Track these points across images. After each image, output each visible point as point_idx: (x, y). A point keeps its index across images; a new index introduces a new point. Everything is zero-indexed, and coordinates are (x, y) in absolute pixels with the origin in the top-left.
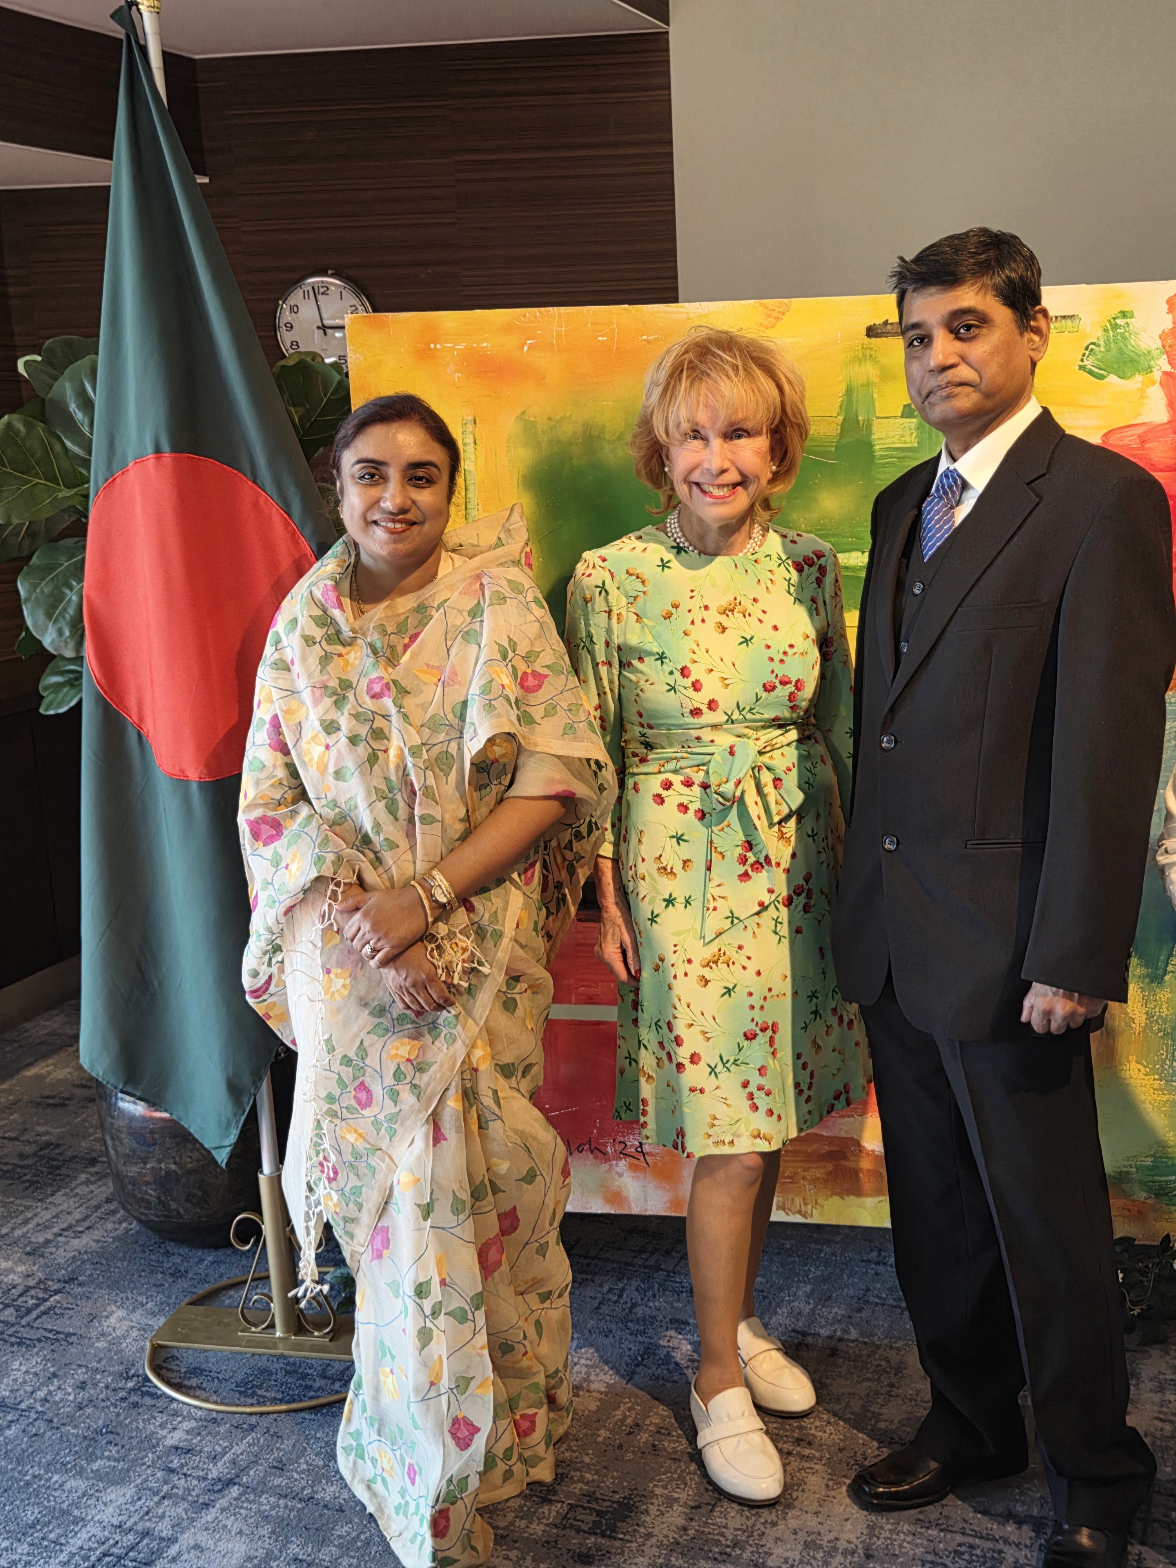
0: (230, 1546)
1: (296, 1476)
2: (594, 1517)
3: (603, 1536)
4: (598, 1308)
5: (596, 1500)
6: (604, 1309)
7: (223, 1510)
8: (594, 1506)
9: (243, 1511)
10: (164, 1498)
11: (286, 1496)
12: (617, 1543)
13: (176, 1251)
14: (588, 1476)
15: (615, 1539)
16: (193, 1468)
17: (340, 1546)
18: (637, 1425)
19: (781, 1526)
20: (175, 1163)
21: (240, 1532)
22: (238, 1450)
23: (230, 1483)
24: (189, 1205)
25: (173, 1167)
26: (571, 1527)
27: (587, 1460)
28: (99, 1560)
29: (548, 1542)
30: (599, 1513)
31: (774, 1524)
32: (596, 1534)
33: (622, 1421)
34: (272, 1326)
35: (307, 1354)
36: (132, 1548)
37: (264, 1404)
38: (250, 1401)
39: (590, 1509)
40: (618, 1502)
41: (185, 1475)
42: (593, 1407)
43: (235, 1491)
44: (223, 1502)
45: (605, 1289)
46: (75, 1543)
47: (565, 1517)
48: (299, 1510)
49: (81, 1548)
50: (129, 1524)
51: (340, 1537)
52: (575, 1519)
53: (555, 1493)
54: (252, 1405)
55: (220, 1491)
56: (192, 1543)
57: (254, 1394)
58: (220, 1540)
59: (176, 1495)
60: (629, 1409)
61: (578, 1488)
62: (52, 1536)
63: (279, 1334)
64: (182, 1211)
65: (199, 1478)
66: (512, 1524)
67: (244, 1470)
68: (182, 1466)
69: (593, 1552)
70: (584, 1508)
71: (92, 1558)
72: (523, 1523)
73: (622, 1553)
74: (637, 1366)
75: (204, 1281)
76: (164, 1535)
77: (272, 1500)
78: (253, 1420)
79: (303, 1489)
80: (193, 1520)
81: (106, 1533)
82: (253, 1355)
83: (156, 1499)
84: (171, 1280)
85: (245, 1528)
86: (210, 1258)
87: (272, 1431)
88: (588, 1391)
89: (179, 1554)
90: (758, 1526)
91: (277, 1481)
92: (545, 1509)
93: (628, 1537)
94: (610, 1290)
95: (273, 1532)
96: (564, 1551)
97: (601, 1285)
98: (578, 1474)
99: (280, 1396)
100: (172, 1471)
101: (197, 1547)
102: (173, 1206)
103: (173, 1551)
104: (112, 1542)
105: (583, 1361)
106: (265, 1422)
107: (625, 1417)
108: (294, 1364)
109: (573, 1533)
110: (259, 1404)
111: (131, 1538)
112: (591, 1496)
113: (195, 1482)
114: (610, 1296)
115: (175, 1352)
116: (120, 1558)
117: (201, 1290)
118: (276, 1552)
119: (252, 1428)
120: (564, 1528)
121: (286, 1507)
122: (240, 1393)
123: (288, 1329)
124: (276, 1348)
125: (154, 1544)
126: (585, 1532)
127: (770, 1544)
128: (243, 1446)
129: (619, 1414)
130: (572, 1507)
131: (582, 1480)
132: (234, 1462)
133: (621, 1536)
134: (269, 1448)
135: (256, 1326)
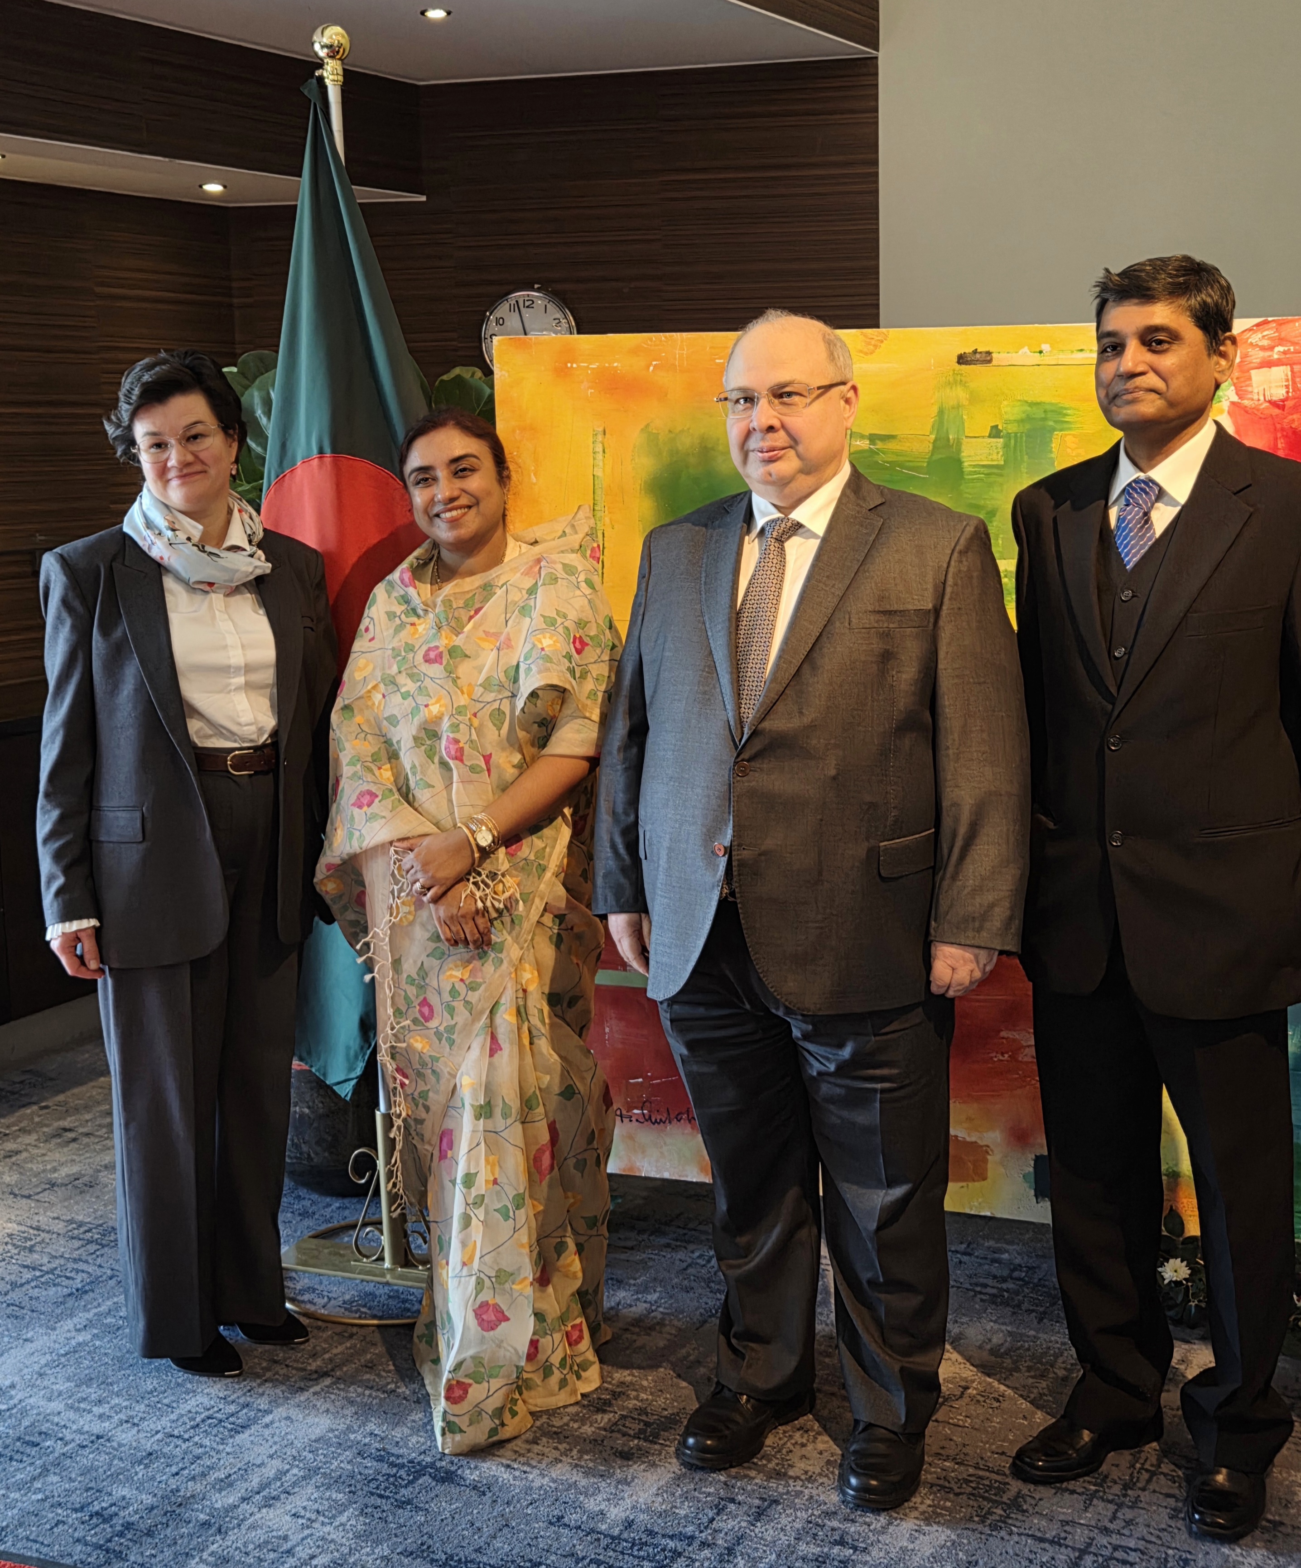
0: (317, 1420)
1: (384, 1374)
2: (641, 1426)
3: (646, 1440)
4: (685, 1269)
5: (647, 1414)
6: (691, 1271)
7: (315, 1394)
8: (644, 1418)
9: (333, 1397)
10: (266, 1381)
11: (372, 1388)
12: (657, 1447)
13: (307, 1196)
14: (643, 1396)
15: (656, 1443)
16: (295, 1361)
17: (412, 1428)
18: (699, 1362)
19: (810, 1447)
20: (309, 1107)
21: (327, 1411)
22: (335, 1351)
23: (326, 1374)
24: (319, 1149)
25: (306, 1111)
26: (619, 1431)
27: (645, 1383)
28: (203, 1421)
29: (595, 1440)
30: (647, 1424)
31: (803, 1445)
32: (639, 1438)
33: (685, 1358)
34: (381, 1259)
35: (410, 1283)
36: (232, 1415)
37: (365, 1318)
38: (354, 1315)
39: (640, 1420)
40: (666, 1417)
41: (287, 1366)
42: (661, 1344)
43: (328, 1381)
44: (317, 1388)
45: (697, 1254)
46: (184, 1408)
47: (616, 1424)
48: (381, 1399)
49: (190, 1412)
50: (233, 1397)
51: (414, 1421)
52: (624, 1426)
53: (610, 1405)
54: (355, 1318)
55: (316, 1379)
56: (284, 1415)
57: (356, 1312)
58: (309, 1414)
59: (277, 1380)
60: (694, 1349)
61: (632, 1404)
62: (166, 1401)
63: (387, 1264)
64: (312, 1155)
65: (297, 1369)
66: (567, 1424)
67: (339, 1366)
68: (285, 1359)
69: (634, 1451)
70: (634, 1419)
71: (198, 1419)
72: (576, 1426)
73: (660, 1454)
74: (710, 1316)
75: (328, 1221)
76: (262, 1407)
77: (360, 1390)
78: (355, 1330)
79: (388, 1383)
80: (288, 1399)
81: (212, 1403)
82: (362, 1281)
83: (259, 1381)
84: (299, 1218)
85: (332, 1409)
86: (337, 1205)
87: (368, 1339)
88: (661, 1332)
89: (272, 1422)
90: (789, 1445)
91: (367, 1376)
92: (599, 1417)
93: (668, 1443)
94: (699, 1257)
95: (356, 1413)
96: (608, 1448)
97: (693, 1252)
98: (634, 1393)
99: (381, 1314)
100: (276, 1362)
101: (288, 1418)
102: (305, 1148)
103: (268, 1419)
104: (216, 1409)
105: (661, 1309)
106: (362, 1332)
107: (689, 1355)
108: (397, 1291)
109: (619, 1436)
110: (360, 1318)
111: (233, 1408)
112: (643, 1411)
113: (294, 1372)
114: (699, 1261)
115: (294, 1274)
116: (221, 1421)
117: (324, 1227)
118: (356, 1428)
119: (351, 1336)
120: (613, 1431)
121: (370, 1396)
122: (346, 1309)
123: (395, 1261)
124: (383, 1276)
125: (252, 1414)
126: (629, 1435)
127: (794, 1458)
128: (340, 1349)
129: (684, 1351)
130: (623, 1417)
131: (636, 1398)
132: (331, 1360)
133: (661, 1442)
134: (364, 1351)
135: (367, 1257)
